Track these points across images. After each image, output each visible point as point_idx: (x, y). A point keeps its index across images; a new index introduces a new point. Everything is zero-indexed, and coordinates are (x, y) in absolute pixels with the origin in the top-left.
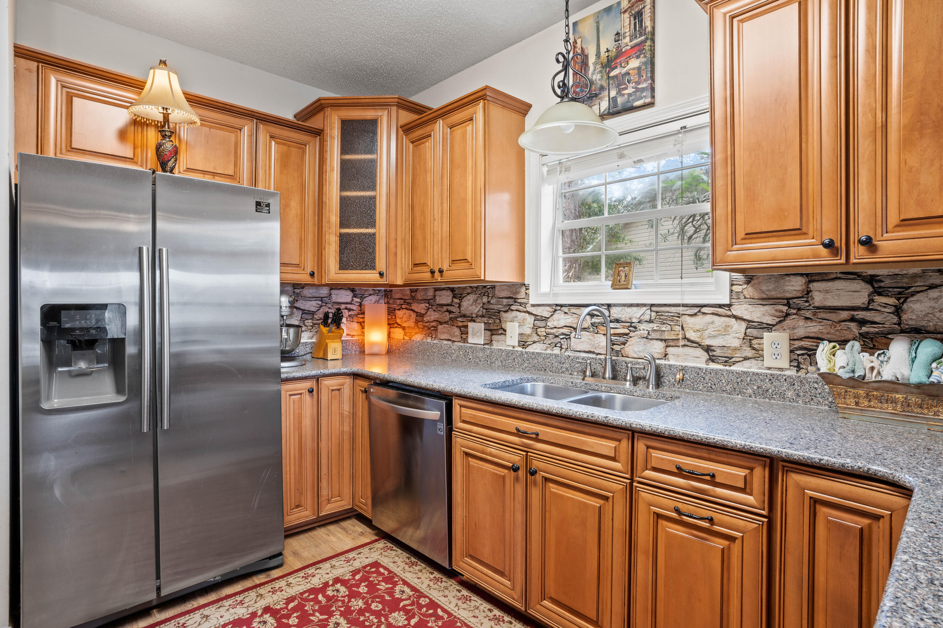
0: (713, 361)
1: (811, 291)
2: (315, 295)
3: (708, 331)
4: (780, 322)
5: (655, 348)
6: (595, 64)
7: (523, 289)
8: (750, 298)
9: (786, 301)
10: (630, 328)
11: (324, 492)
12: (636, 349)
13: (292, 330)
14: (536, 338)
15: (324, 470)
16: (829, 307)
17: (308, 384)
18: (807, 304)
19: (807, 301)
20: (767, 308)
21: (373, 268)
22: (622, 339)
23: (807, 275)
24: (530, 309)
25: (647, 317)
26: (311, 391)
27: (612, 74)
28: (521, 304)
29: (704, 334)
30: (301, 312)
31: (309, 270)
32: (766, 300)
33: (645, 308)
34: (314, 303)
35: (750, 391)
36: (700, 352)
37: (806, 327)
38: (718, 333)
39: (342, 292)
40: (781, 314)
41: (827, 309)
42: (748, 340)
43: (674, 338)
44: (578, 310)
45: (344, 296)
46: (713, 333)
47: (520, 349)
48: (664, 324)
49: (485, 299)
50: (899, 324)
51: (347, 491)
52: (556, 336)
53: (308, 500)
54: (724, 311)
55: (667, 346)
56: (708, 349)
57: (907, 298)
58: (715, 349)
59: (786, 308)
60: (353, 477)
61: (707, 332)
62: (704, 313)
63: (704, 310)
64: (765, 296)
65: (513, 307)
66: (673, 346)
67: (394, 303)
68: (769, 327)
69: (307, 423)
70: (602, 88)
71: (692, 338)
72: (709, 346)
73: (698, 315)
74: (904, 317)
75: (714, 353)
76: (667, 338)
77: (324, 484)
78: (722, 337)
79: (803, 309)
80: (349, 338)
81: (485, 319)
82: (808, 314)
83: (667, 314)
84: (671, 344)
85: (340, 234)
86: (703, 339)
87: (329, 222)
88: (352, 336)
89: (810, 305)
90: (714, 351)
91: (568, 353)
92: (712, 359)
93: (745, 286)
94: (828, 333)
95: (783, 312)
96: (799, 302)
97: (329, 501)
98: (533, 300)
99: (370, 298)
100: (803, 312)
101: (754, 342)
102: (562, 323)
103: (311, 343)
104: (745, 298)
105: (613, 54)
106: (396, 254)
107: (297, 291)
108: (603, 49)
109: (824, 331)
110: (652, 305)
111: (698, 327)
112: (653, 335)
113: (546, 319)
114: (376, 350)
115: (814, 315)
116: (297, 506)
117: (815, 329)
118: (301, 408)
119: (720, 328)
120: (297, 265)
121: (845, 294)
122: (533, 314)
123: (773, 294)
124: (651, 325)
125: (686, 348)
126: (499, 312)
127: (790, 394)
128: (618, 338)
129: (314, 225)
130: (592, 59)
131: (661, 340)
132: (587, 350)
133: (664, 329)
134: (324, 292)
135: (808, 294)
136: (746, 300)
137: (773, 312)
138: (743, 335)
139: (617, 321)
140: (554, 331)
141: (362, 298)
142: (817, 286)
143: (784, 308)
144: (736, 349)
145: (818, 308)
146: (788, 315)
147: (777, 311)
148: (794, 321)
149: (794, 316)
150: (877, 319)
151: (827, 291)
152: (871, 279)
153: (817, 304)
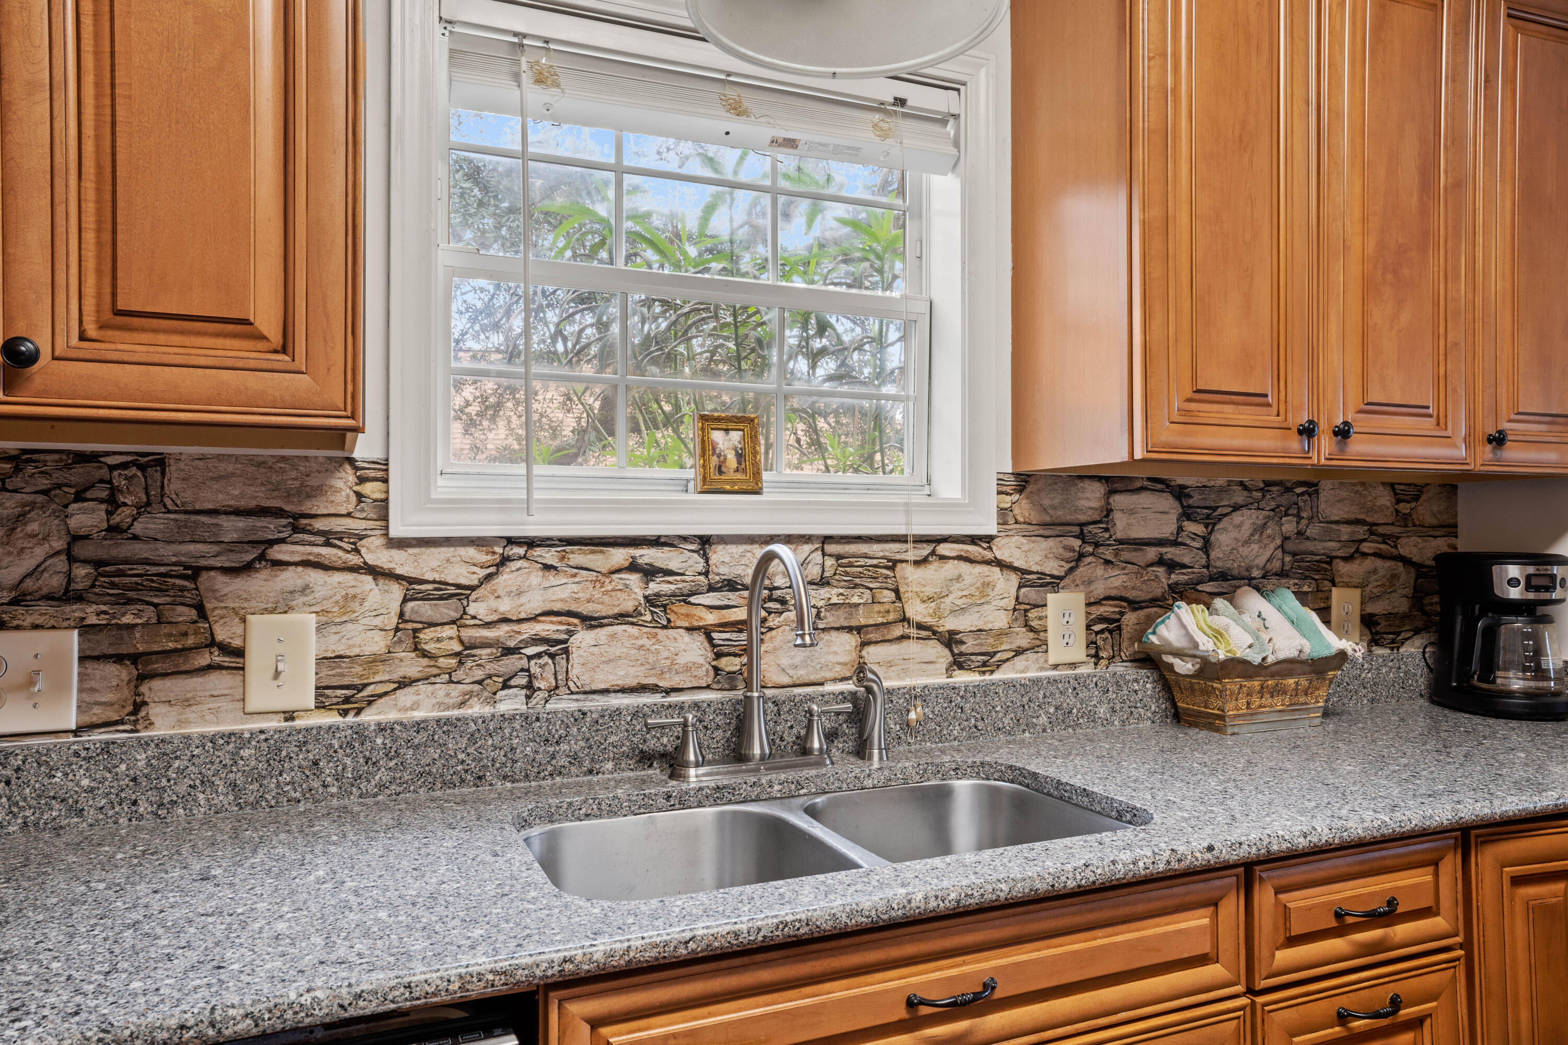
0: (961, 667)
1: (1112, 510)
3: (951, 597)
4: (1071, 570)
5: (835, 653)
8: (1025, 523)
9: (1077, 529)
10: (770, 605)
12: (785, 662)
14: (412, 666)
16: (1135, 539)
18: (1107, 535)
19: (1106, 530)
20: (1051, 542)
22: (744, 638)
23: (1107, 479)
24: (379, 556)
25: (813, 572)
28: (329, 537)
29: (942, 606)
32: (1050, 527)
33: (807, 548)
35: (1043, 719)
36: (934, 650)
37: (1106, 579)
38: (970, 601)
40: (1071, 554)
41: (1131, 544)
42: (1022, 611)
43: (880, 620)
44: (599, 557)
46: (959, 602)
47: (326, 721)
48: (856, 586)
50: (1207, 567)
52: (509, 651)
54: (980, 550)
55: (864, 644)
56: (950, 640)
57: (1214, 525)
58: (964, 639)
59: (1079, 542)
61: (948, 600)
62: (943, 558)
63: (944, 549)
64: (1047, 519)
65: (280, 552)
66: (877, 642)
68: (1053, 583)
71: (918, 619)
72: (952, 633)
73: (930, 562)
74: (1213, 554)
75: (963, 648)
76: (863, 622)
78: (976, 609)
79: (1102, 545)
81: (87, 611)
82: (1108, 554)
83: (862, 562)
84: (873, 636)
86: (940, 618)
89: (1111, 536)
90: (963, 643)
91: (565, 704)
92: (958, 663)
93: (1016, 497)
94: (1133, 588)
95: (1074, 551)
96: (1096, 531)
98: (404, 523)
100: (1101, 550)
101: (1032, 614)
102: (534, 603)
104: (1016, 523)
109: (1128, 584)
110: (827, 539)
111: (930, 591)
112: (831, 619)
113: (464, 592)
115: (1116, 555)
117: (1116, 582)
119: (972, 590)
121: (1153, 516)
122: (398, 578)
123: (1061, 515)
124: (824, 592)
125: (905, 643)
126: (194, 572)
128: (734, 636)
131: (850, 629)
132: (632, 682)
133: (855, 600)
135: (1107, 516)
136: (1017, 526)
137: (1061, 551)
138: (1013, 602)
139: (729, 585)
140: (501, 631)
142: (1119, 500)
143: (1076, 543)
144: (1002, 634)
145: (1121, 542)
146: (1081, 556)
147: (1066, 548)
148: (1091, 568)
149: (1090, 559)
150: (1186, 560)
151: (1132, 512)
152: (1180, 493)
153: (1119, 535)
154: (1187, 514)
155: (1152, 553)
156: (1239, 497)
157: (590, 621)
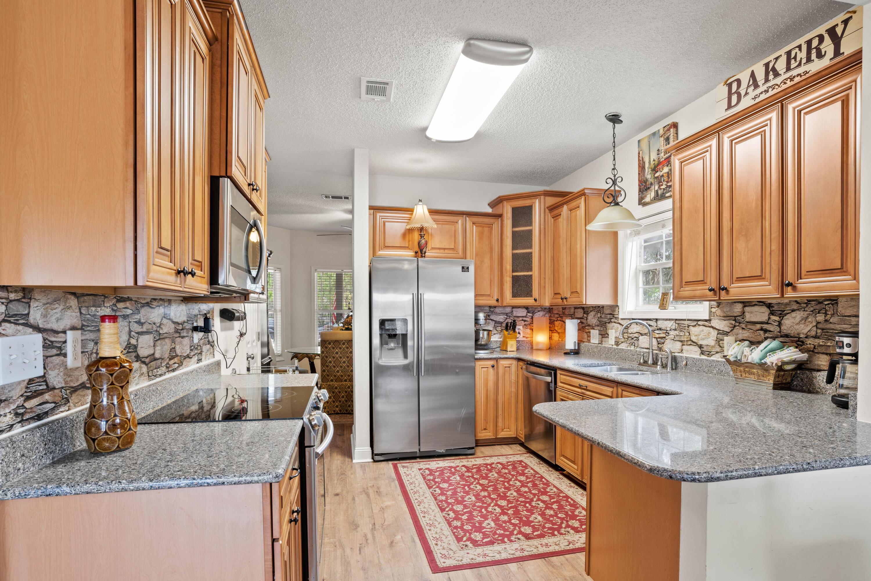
0: (703, 354)
1: (745, 312)
2: (503, 312)
4: (732, 330)
5: (677, 346)
6: (648, 168)
7: (617, 308)
8: (719, 316)
9: (734, 318)
10: (666, 334)
11: (500, 424)
12: (669, 347)
13: (486, 333)
15: (500, 412)
16: (752, 321)
17: (491, 363)
19: (743, 318)
20: (726, 322)
21: (531, 296)
23: (743, 302)
24: (620, 321)
25: (673, 327)
26: (493, 366)
27: (656, 175)
28: (616, 318)
29: (699, 338)
30: (494, 322)
31: (496, 298)
32: (726, 317)
33: (673, 322)
34: (502, 317)
35: (715, 372)
36: (697, 349)
37: (742, 334)
38: (705, 337)
39: (520, 309)
40: (732, 326)
41: (751, 323)
42: (719, 341)
43: (686, 340)
44: (643, 322)
45: (522, 312)
46: (703, 337)
47: (615, 347)
48: (681, 331)
49: (599, 315)
50: (780, 332)
51: (513, 427)
52: (633, 339)
53: (491, 426)
54: (707, 323)
55: (683, 345)
56: (701, 347)
57: (783, 317)
59: (734, 322)
60: (517, 419)
61: (700, 336)
62: (699, 325)
63: (700, 323)
64: (725, 315)
65: (612, 320)
66: (686, 346)
67: (554, 317)
68: (726, 334)
69: (491, 384)
70: (651, 184)
71: (694, 340)
72: (701, 345)
73: (697, 326)
74: (782, 328)
76: (682, 340)
77: (500, 420)
78: (707, 339)
80: (524, 339)
81: (599, 328)
83: (683, 325)
84: (684, 343)
85: (513, 276)
86: (698, 341)
87: (506, 269)
88: (527, 338)
89: (744, 320)
90: (703, 348)
91: (638, 349)
92: (702, 353)
93: (717, 309)
96: (739, 319)
97: (502, 430)
98: (621, 316)
99: (539, 313)
100: (741, 324)
101: (721, 342)
102: (635, 331)
103: (500, 341)
104: (717, 316)
105: (656, 162)
106: (545, 287)
107: (492, 309)
108: (652, 160)
110: (676, 320)
111: (696, 333)
112: (677, 339)
113: (628, 328)
114: (540, 347)
115: (746, 326)
116: (485, 429)
117: (746, 335)
118: (487, 375)
119: (706, 334)
120: (489, 295)
121: (758, 314)
122: (622, 325)
123: (729, 314)
124: (676, 332)
125: (691, 346)
126: (606, 323)
128: (661, 340)
129: (498, 271)
130: (647, 165)
131: (680, 341)
133: (681, 334)
134: (508, 310)
135: (743, 314)
138: (716, 339)
139: (660, 329)
140: (631, 335)
141: (533, 313)
142: (747, 309)
143: (733, 322)
144: (713, 347)
145: (748, 322)
146: (735, 326)
147: (730, 324)
148: (738, 330)
149: (737, 327)
150: (771, 329)
151: (751, 313)
152: (769, 306)
153: (747, 320)
154: (772, 313)
155: (758, 326)
156: (795, 306)
157: (642, 335)
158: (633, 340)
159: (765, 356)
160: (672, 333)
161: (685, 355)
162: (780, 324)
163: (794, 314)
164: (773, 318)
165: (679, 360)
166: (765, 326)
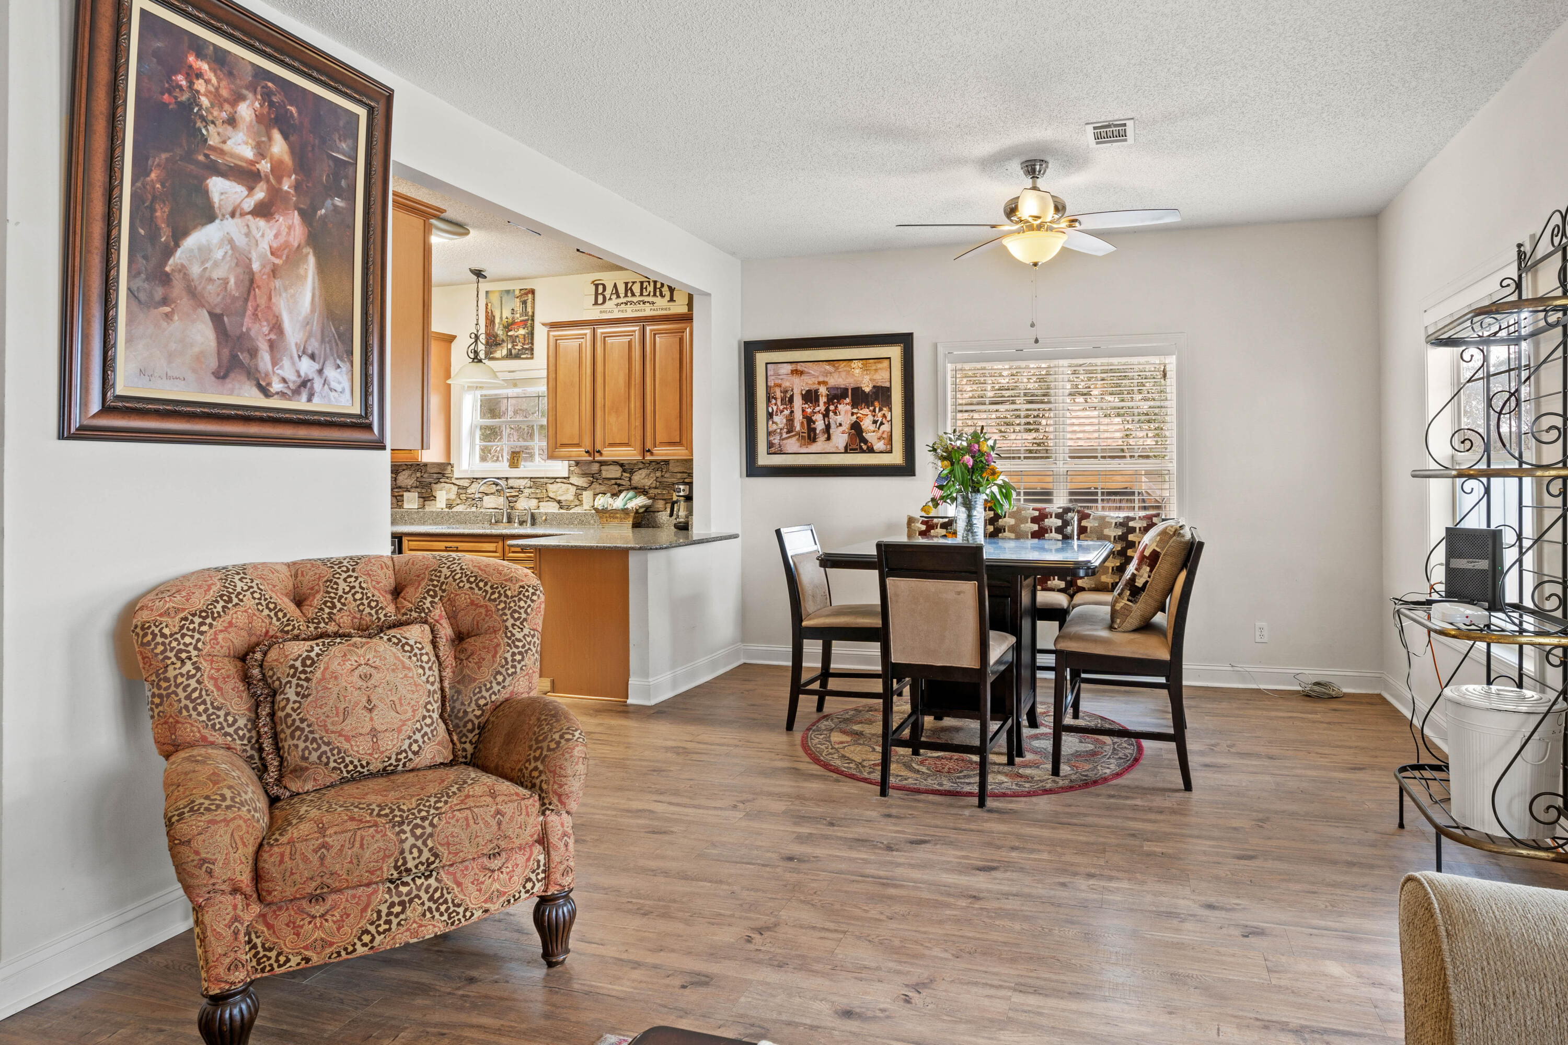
1: (601, 470)
4: (589, 486)
5: (532, 504)
7: (449, 467)
8: (577, 474)
9: (591, 475)
10: (519, 492)
12: (521, 505)
14: (459, 501)
19: (600, 476)
20: (584, 479)
22: (515, 499)
24: (454, 481)
25: (528, 485)
27: (509, 333)
28: (448, 478)
32: (585, 475)
33: (527, 480)
35: (576, 522)
36: (555, 504)
37: (599, 488)
38: (563, 493)
42: (577, 496)
44: (487, 481)
46: (561, 493)
47: (447, 511)
48: (537, 489)
49: (418, 474)
50: (630, 486)
52: (473, 499)
54: (566, 481)
55: (538, 502)
56: (559, 502)
57: (632, 474)
58: (562, 502)
61: (558, 493)
62: (557, 482)
63: (558, 480)
64: (583, 472)
65: (441, 480)
66: (541, 502)
68: (585, 489)
70: (503, 341)
71: (551, 497)
72: (560, 500)
73: (553, 483)
74: (633, 482)
75: (562, 504)
76: (539, 497)
78: (565, 495)
81: (419, 490)
82: (600, 482)
83: (538, 483)
84: (541, 500)
86: (556, 497)
89: (601, 478)
91: (483, 510)
92: (561, 508)
93: (575, 467)
95: (590, 481)
96: (597, 476)
98: (456, 475)
100: (598, 481)
105: (510, 320)
108: (504, 317)
109: (604, 489)
110: (531, 478)
111: (554, 490)
112: (532, 496)
113: (466, 488)
115: (603, 482)
119: (564, 490)
121: (614, 471)
122: (457, 485)
123: (587, 472)
124: (530, 490)
125: (548, 502)
126: (431, 483)
127: (592, 522)
128: (512, 499)
130: (497, 319)
131: (536, 498)
133: (537, 492)
135: (599, 471)
136: (575, 475)
137: (586, 481)
138: (574, 494)
139: (512, 488)
140: (472, 496)
142: (603, 468)
143: (591, 479)
144: (572, 501)
145: (604, 479)
146: (592, 482)
147: (588, 480)
148: (595, 485)
149: (595, 483)
150: (624, 483)
151: (607, 470)
152: (622, 465)
154: (624, 471)
155: (613, 482)
156: (641, 466)
157: (487, 494)
158: (475, 501)
159: (626, 504)
160: (527, 491)
161: (542, 510)
162: (630, 480)
163: (640, 472)
164: (625, 474)
165: (537, 516)
166: (619, 481)
